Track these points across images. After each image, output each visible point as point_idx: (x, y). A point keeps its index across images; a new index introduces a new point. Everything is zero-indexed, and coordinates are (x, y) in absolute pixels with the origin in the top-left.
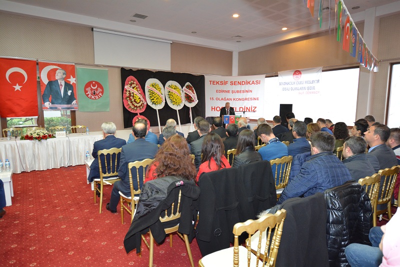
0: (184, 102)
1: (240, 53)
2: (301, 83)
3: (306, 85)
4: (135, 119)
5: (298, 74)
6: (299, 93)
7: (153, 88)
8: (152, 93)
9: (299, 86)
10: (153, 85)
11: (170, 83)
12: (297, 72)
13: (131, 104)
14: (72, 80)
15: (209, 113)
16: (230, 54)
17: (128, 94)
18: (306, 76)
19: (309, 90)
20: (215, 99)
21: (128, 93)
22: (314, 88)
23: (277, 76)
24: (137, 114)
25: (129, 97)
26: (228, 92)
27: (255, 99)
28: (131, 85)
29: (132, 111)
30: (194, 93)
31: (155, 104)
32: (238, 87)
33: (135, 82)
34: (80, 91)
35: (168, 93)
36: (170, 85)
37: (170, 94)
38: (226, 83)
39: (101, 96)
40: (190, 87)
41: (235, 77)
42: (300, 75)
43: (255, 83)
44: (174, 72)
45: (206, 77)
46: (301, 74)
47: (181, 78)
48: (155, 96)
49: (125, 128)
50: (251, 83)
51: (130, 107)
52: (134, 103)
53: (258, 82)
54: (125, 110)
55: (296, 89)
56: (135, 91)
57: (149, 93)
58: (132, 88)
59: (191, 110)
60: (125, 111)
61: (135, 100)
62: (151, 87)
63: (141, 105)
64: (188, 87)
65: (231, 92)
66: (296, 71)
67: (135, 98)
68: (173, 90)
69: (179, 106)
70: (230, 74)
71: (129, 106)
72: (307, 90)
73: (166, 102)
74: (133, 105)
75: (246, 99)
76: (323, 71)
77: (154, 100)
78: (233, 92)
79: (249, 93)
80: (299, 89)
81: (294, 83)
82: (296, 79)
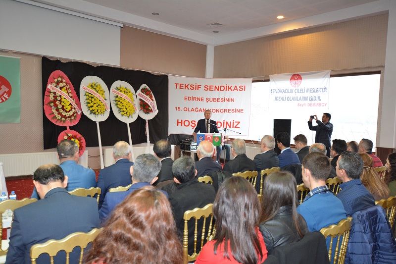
0: (139, 112)
1: (217, 49)
2: (301, 91)
3: (308, 95)
4: (63, 136)
5: (297, 79)
6: (299, 105)
7: (93, 90)
8: (90, 97)
9: (299, 95)
10: (92, 86)
11: (118, 83)
12: (296, 77)
13: (56, 113)
15: (173, 129)
16: (203, 48)
17: (52, 98)
18: (308, 83)
19: (313, 102)
20: (182, 108)
21: (52, 96)
22: (319, 98)
23: (268, 80)
24: (65, 128)
25: (54, 102)
26: (202, 99)
27: (238, 111)
28: (58, 83)
29: (58, 124)
30: (153, 100)
31: (95, 113)
32: (215, 94)
33: (64, 80)
35: (114, 99)
36: (119, 87)
37: (117, 100)
38: (198, 87)
39: (6, 99)
40: (148, 90)
41: (209, 79)
42: (299, 81)
43: (238, 88)
44: (124, 68)
45: (170, 77)
46: (301, 79)
47: (135, 78)
48: (95, 102)
49: (44, 149)
50: (233, 88)
51: (55, 117)
52: (61, 111)
53: (242, 88)
54: (46, 121)
55: (295, 99)
56: (64, 94)
57: (86, 97)
58: (59, 89)
59: (147, 124)
60: (47, 123)
61: (63, 106)
62: (90, 88)
63: (73, 115)
64: (144, 91)
65: (205, 100)
66: (294, 75)
67: (63, 104)
68: (123, 94)
69: (130, 118)
70: (203, 75)
71: (52, 116)
72: (310, 102)
73: (111, 112)
74: (60, 114)
75: (225, 110)
76: (332, 76)
77: (93, 108)
78: (208, 100)
79: (231, 103)
80: (298, 99)
81: (292, 91)
82: (294, 86)
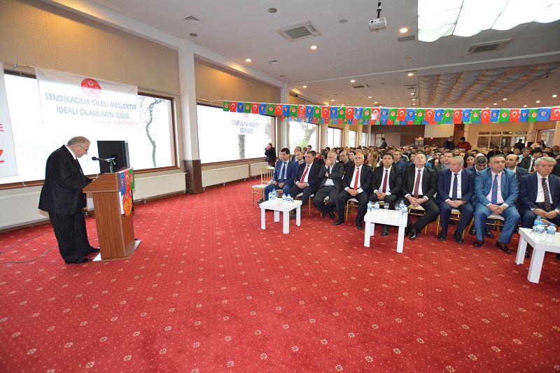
2: (103, 104)
3: (113, 110)
5: (93, 87)
6: (102, 122)
9: (100, 109)
12: (91, 83)
19: (121, 119)
22: (128, 116)
42: (97, 89)
46: (99, 87)
55: (95, 114)
66: (88, 80)
76: (139, 94)
80: (100, 114)
81: (88, 102)
82: (91, 95)
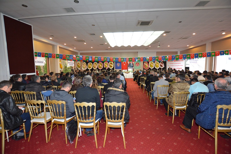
0: (160, 67)
3: (195, 61)
8: (150, 65)
11: (156, 62)
14: (133, 63)
16: (177, 52)
22: (197, 62)
28: (146, 63)
29: (145, 69)
30: (163, 64)
31: (151, 67)
34: (135, 65)
37: (155, 65)
38: (173, 61)
50: (180, 61)
53: (183, 61)
55: (193, 62)
56: (146, 65)
59: (162, 69)
62: (151, 63)
63: (148, 68)
64: (161, 63)
68: (157, 64)
69: (158, 68)
73: (154, 67)
74: (146, 67)
78: (175, 64)
79: (180, 64)
